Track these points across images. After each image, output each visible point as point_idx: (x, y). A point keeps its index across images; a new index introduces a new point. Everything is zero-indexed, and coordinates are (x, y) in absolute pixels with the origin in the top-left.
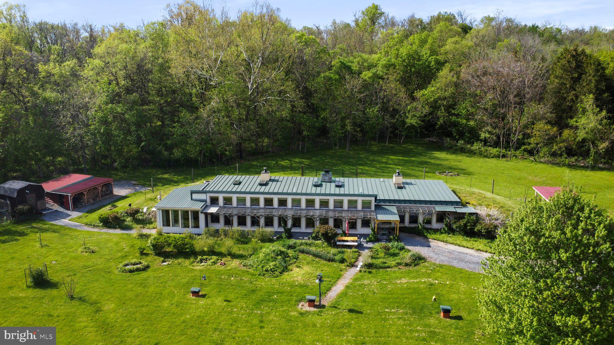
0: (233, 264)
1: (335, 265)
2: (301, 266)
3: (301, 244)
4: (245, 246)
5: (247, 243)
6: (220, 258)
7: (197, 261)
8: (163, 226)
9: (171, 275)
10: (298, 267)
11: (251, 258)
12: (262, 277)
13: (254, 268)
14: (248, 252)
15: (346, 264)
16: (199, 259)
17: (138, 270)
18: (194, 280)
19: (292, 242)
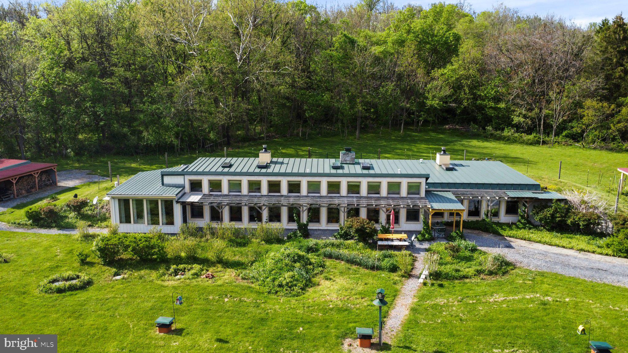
0: (226, 277)
1: (384, 274)
2: (332, 277)
3: (326, 246)
4: (243, 249)
5: (244, 245)
6: (205, 268)
7: (169, 272)
8: (121, 222)
9: (125, 295)
10: (327, 279)
11: (253, 267)
12: (273, 296)
13: (260, 282)
14: (247, 258)
15: (399, 273)
16: (172, 270)
17: (72, 288)
18: (163, 303)
19: (311, 242)
